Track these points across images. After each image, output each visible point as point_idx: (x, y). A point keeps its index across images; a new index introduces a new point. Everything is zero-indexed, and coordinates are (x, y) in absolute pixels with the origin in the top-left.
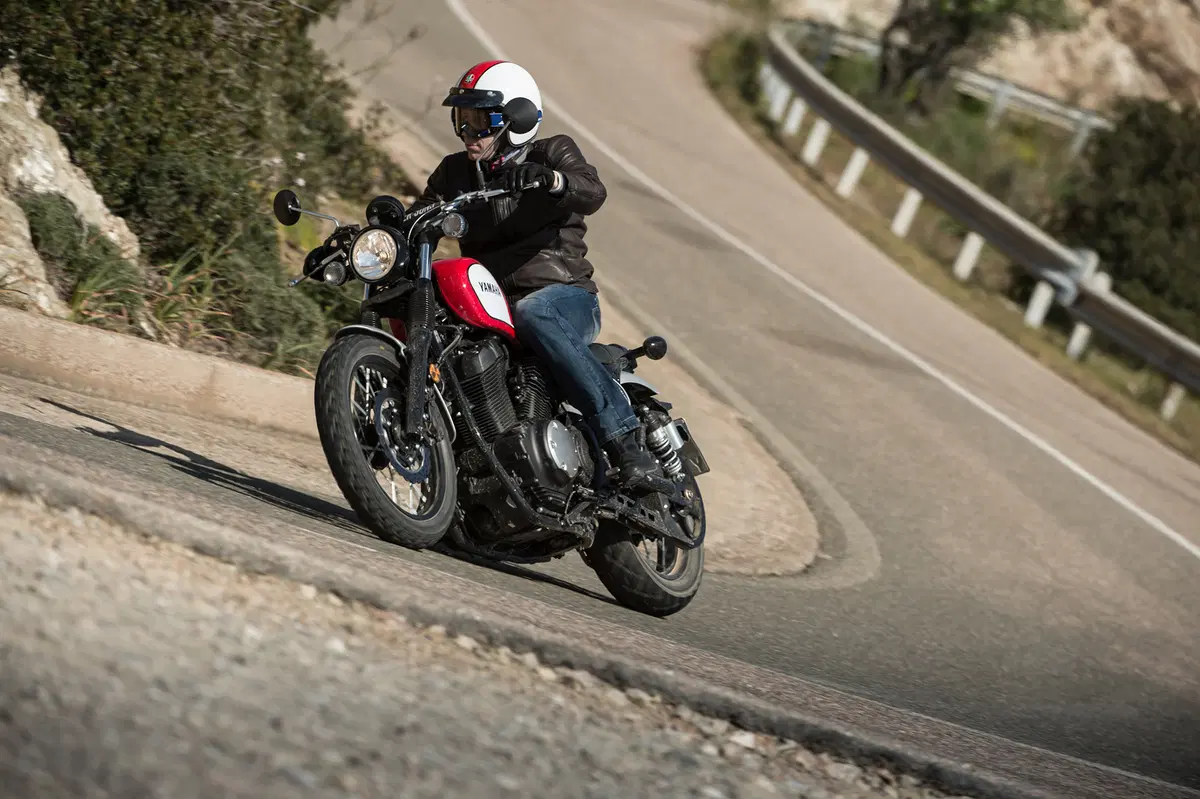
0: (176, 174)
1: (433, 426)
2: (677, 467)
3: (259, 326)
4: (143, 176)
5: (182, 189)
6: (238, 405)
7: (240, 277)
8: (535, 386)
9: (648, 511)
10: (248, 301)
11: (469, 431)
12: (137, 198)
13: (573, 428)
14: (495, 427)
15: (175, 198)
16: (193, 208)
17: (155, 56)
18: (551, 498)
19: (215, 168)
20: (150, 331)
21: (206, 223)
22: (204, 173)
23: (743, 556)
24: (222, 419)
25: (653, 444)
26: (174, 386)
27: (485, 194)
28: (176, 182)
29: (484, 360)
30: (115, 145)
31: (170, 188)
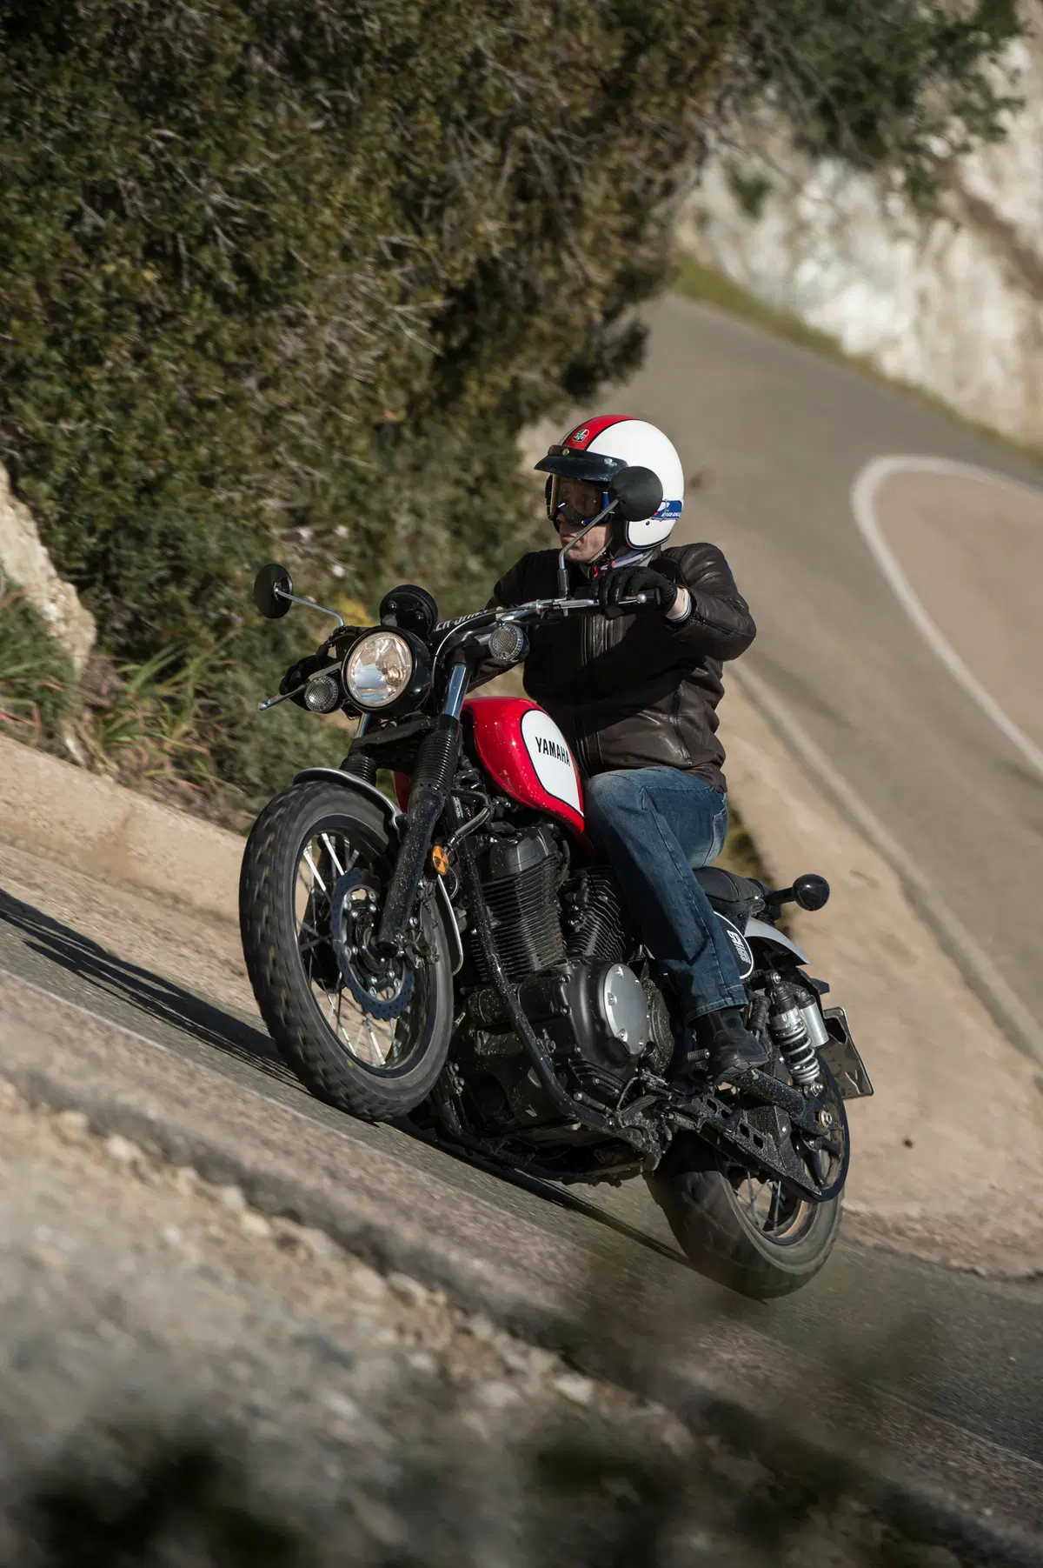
0: (170, 540)
1: (422, 939)
2: (812, 1073)
3: (256, 780)
4: (121, 535)
5: (177, 563)
6: (165, 871)
7: (239, 703)
8: (603, 911)
9: (753, 1131)
10: (245, 740)
11: (484, 957)
12: (107, 565)
13: (651, 983)
14: (527, 962)
15: (164, 573)
16: (187, 592)
17: (173, 367)
18: (597, 1081)
19: (234, 542)
20: (78, 754)
21: (204, 618)
22: (214, 546)
23: (938, 1238)
24: (137, 886)
25: (780, 1032)
26: (62, 823)
27: (564, 603)
28: (170, 553)
29: (524, 854)
30: (83, 481)
31: (159, 559)
